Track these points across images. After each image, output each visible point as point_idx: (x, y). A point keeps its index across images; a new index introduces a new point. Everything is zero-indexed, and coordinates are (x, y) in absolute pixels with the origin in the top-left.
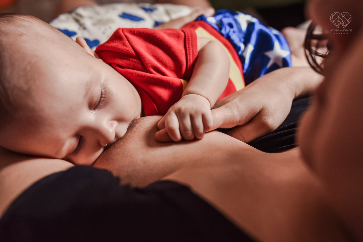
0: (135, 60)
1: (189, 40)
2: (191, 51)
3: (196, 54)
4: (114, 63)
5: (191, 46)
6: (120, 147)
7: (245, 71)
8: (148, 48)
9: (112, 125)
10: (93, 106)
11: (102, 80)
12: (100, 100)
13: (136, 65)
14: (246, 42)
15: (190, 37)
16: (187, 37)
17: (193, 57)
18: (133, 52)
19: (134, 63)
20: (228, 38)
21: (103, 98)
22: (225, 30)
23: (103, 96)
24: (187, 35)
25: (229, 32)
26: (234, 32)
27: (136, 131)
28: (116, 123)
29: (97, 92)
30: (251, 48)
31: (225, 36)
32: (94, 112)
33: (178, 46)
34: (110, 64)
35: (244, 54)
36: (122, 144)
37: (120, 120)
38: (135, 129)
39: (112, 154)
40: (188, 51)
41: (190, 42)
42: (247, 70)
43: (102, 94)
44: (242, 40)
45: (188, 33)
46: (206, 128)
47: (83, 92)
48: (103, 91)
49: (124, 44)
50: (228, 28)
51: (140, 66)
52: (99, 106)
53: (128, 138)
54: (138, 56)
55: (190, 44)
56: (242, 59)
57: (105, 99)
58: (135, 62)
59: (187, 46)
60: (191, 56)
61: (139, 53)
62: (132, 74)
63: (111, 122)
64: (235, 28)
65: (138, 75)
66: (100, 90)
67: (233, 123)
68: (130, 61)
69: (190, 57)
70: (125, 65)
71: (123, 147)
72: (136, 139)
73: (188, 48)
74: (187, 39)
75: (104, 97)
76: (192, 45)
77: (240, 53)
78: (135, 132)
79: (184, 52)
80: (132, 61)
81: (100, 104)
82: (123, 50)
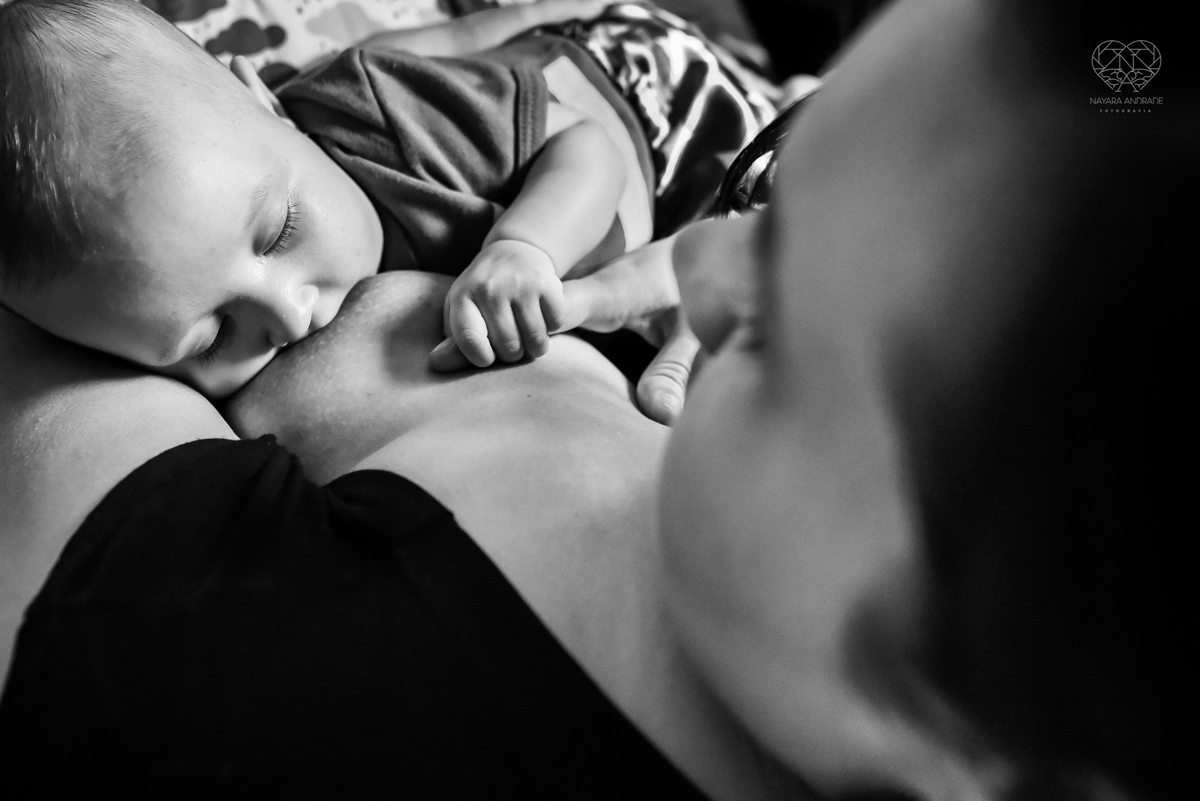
0: (382, 139)
1: (526, 104)
2: (529, 132)
3: (541, 142)
4: (326, 137)
5: (530, 120)
6: (317, 350)
7: (660, 192)
8: (422, 111)
9: (304, 297)
10: (265, 246)
11: (292, 184)
12: (283, 232)
13: (384, 152)
14: (677, 116)
15: (530, 95)
16: (522, 95)
17: (532, 147)
18: (379, 117)
19: (379, 147)
20: (633, 99)
21: (290, 230)
22: (628, 77)
23: (291, 224)
24: (522, 88)
25: (638, 82)
26: (649, 85)
27: (361, 313)
28: (314, 291)
29: (276, 213)
30: (685, 133)
31: (626, 92)
32: (264, 260)
33: (498, 115)
34: (316, 138)
35: (666, 149)
36: (322, 343)
37: (324, 284)
38: (358, 307)
39: (294, 365)
40: (521, 131)
41: (530, 108)
42: (667, 190)
43: (288, 218)
44: (667, 108)
45: (525, 82)
46: (551, 324)
47: (244, 213)
48: (292, 210)
49: (361, 95)
50: (635, 73)
51: (392, 156)
52: (277, 248)
53: (339, 330)
54: (392, 131)
55: (529, 114)
56: (659, 160)
57: (294, 231)
58: (382, 144)
59: (521, 118)
60: (529, 143)
61: (396, 123)
62: (369, 171)
63: (303, 288)
64: (653, 76)
65: (386, 179)
66: (286, 208)
67: (612, 321)
68: (369, 138)
69: (525, 147)
70: (355, 148)
71: (325, 352)
72: (359, 335)
73: (521, 124)
74: (521, 100)
75: (292, 228)
76: (534, 117)
77: (656, 143)
78: (357, 314)
79: (510, 132)
80: (376, 141)
81: (281, 243)
82: (355, 110)
